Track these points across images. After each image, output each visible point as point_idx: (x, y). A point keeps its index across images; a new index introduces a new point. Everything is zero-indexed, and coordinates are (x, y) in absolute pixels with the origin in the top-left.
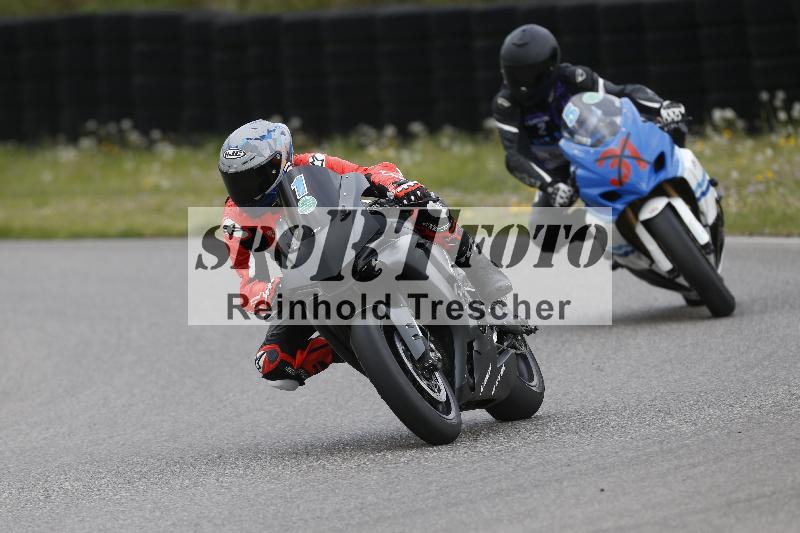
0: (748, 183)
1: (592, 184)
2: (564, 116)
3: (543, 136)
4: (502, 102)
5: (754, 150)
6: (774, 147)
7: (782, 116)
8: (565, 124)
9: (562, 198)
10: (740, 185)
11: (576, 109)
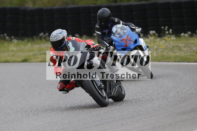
0: (159, 49)
1: (119, 46)
2: (112, 30)
3: (107, 35)
4: (97, 26)
5: (160, 41)
6: (165, 40)
7: (167, 32)
8: (113, 32)
9: (111, 50)
10: (157, 49)
11: (116, 28)
